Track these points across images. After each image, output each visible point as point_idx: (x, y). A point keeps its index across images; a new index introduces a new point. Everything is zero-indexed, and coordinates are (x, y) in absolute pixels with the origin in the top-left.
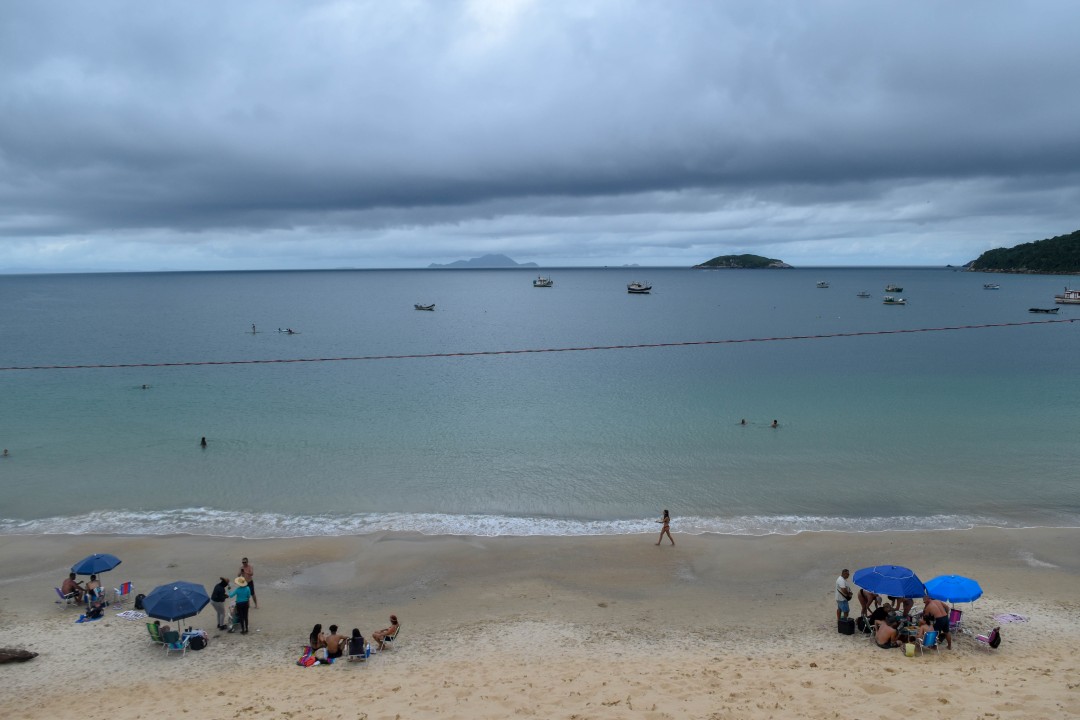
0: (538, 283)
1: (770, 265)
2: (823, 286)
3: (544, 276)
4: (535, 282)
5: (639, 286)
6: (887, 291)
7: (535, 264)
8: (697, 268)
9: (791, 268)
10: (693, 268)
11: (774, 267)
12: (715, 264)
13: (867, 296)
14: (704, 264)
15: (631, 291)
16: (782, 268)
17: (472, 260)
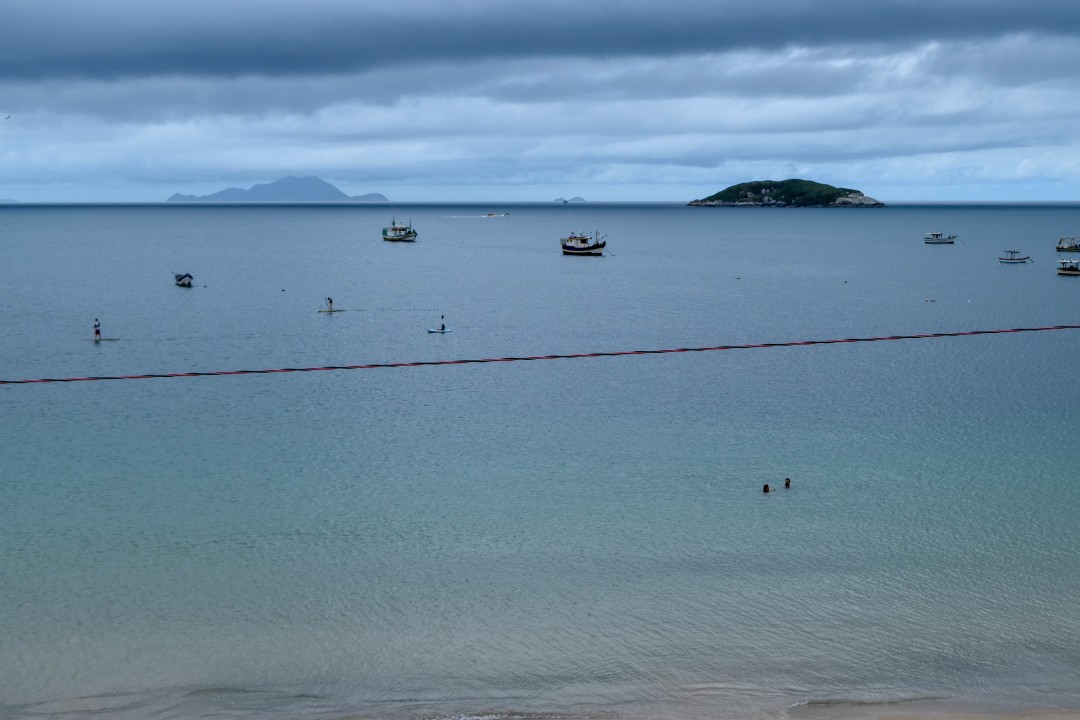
0: (391, 234)
1: (840, 200)
2: (936, 240)
3: (403, 221)
4: (385, 232)
5: (584, 241)
6: (1060, 250)
7: (379, 196)
8: (697, 205)
9: (879, 206)
10: (690, 205)
11: (845, 204)
12: (735, 197)
13: (1023, 261)
14: (711, 199)
15: (569, 251)
16: (860, 206)
17: (257, 188)
